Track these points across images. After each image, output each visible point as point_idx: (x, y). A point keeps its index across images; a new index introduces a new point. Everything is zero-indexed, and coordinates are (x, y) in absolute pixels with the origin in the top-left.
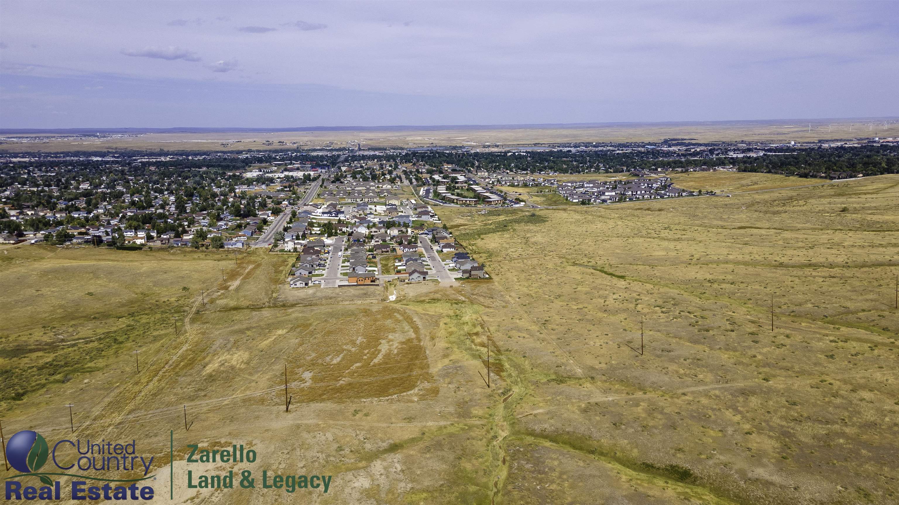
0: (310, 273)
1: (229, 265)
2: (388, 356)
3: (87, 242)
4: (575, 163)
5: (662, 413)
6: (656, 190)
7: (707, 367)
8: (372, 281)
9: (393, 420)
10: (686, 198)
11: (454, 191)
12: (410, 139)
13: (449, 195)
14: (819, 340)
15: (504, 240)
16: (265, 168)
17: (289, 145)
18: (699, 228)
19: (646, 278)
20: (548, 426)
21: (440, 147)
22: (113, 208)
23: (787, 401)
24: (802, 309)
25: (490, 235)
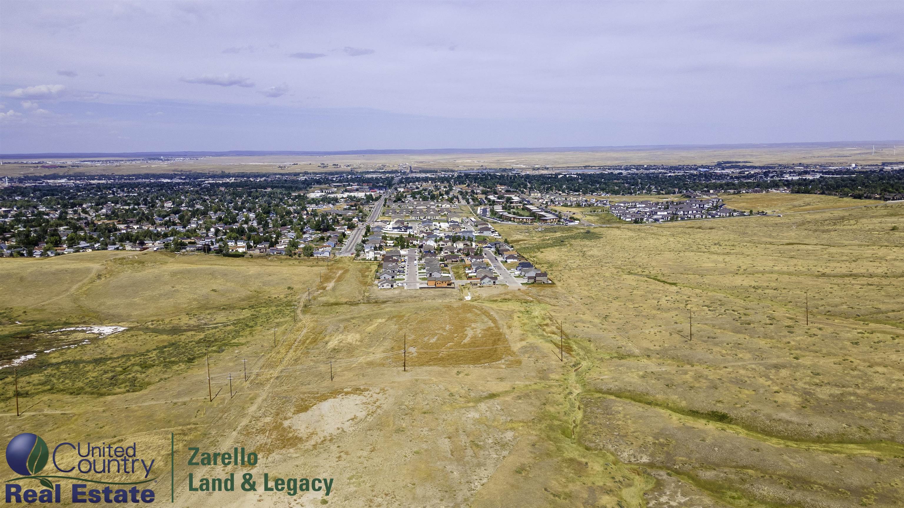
0: (393, 277)
1: (323, 270)
2: (474, 337)
3: (198, 249)
4: (626, 185)
5: (706, 379)
6: (708, 210)
7: (746, 349)
8: (448, 285)
9: (489, 379)
10: (737, 218)
11: (509, 210)
12: (460, 161)
13: (506, 214)
14: (848, 332)
15: (562, 253)
16: (327, 189)
17: (343, 168)
18: (748, 244)
19: (695, 284)
20: (612, 386)
21: (490, 169)
22: (204, 223)
23: (812, 373)
24: (837, 309)
25: (549, 249)
